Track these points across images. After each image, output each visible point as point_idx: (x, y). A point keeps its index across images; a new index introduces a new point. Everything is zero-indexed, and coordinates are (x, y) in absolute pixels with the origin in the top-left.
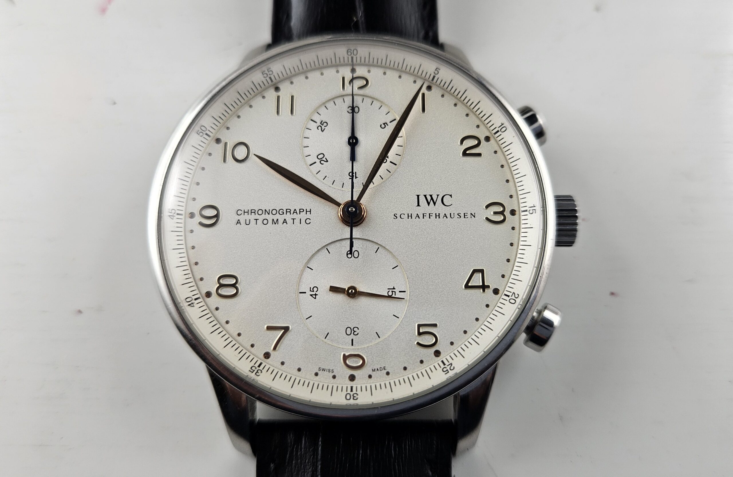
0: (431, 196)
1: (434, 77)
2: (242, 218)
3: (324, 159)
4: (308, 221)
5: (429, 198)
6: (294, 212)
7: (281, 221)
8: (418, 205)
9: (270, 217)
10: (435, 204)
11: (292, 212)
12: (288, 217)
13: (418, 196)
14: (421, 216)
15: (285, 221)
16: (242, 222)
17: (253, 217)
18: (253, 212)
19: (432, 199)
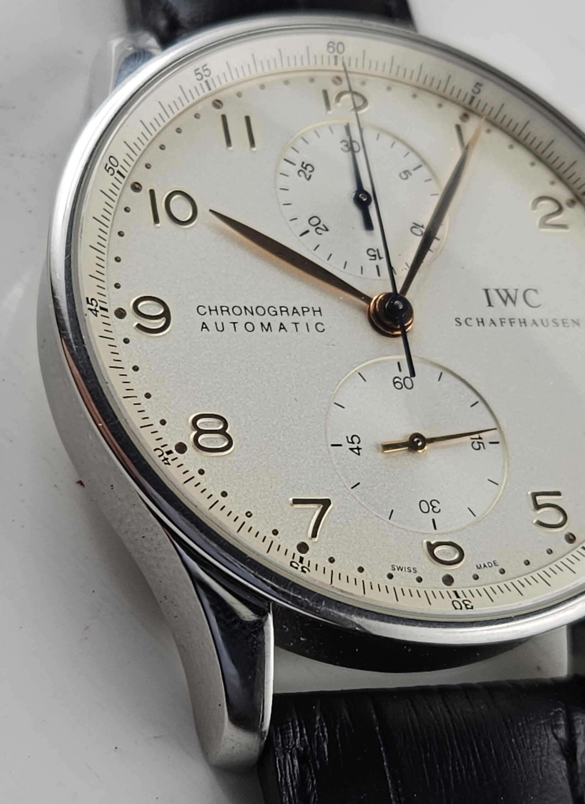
0: (506, 290)
1: (473, 98)
2: (210, 320)
3: (320, 226)
4: (320, 327)
5: (504, 295)
6: (293, 313)
7: (275, 326)
8: (490, 305)
9: (256, 320)
10: (514, 302)
11: (290, 311)
12: (287, 320)
13: (486, 291)
14: (498, 323)
15: (282, 327)
16: (211, 326)
17: (226, 318)
18: (225, 310)
19: (508, 295)
